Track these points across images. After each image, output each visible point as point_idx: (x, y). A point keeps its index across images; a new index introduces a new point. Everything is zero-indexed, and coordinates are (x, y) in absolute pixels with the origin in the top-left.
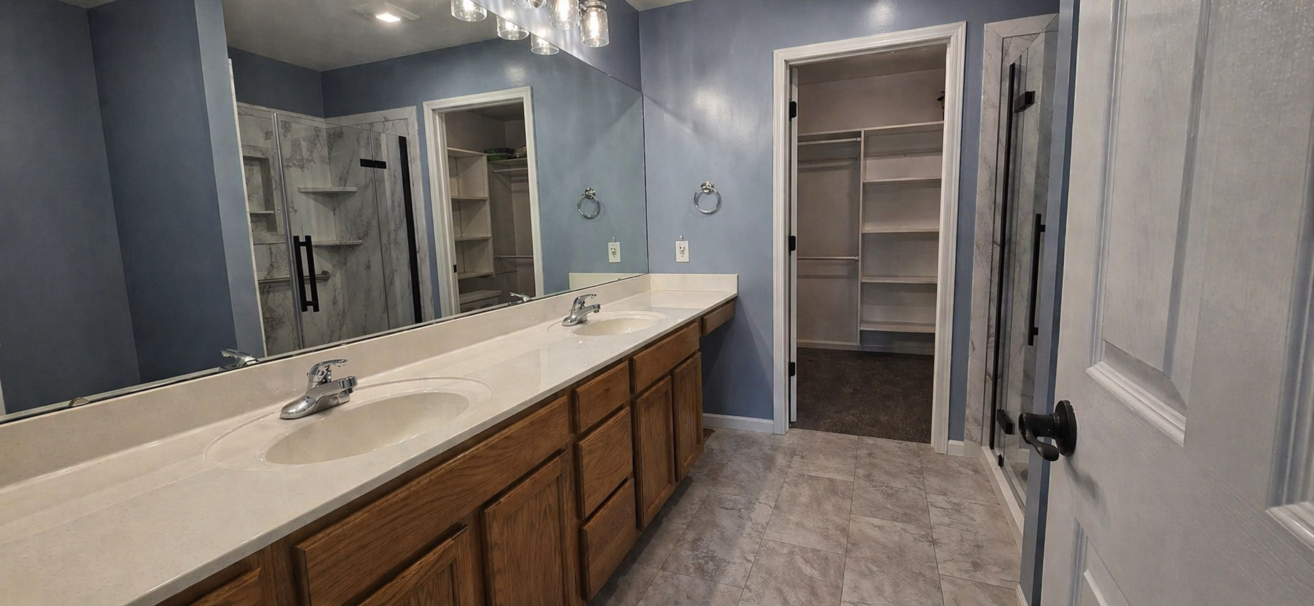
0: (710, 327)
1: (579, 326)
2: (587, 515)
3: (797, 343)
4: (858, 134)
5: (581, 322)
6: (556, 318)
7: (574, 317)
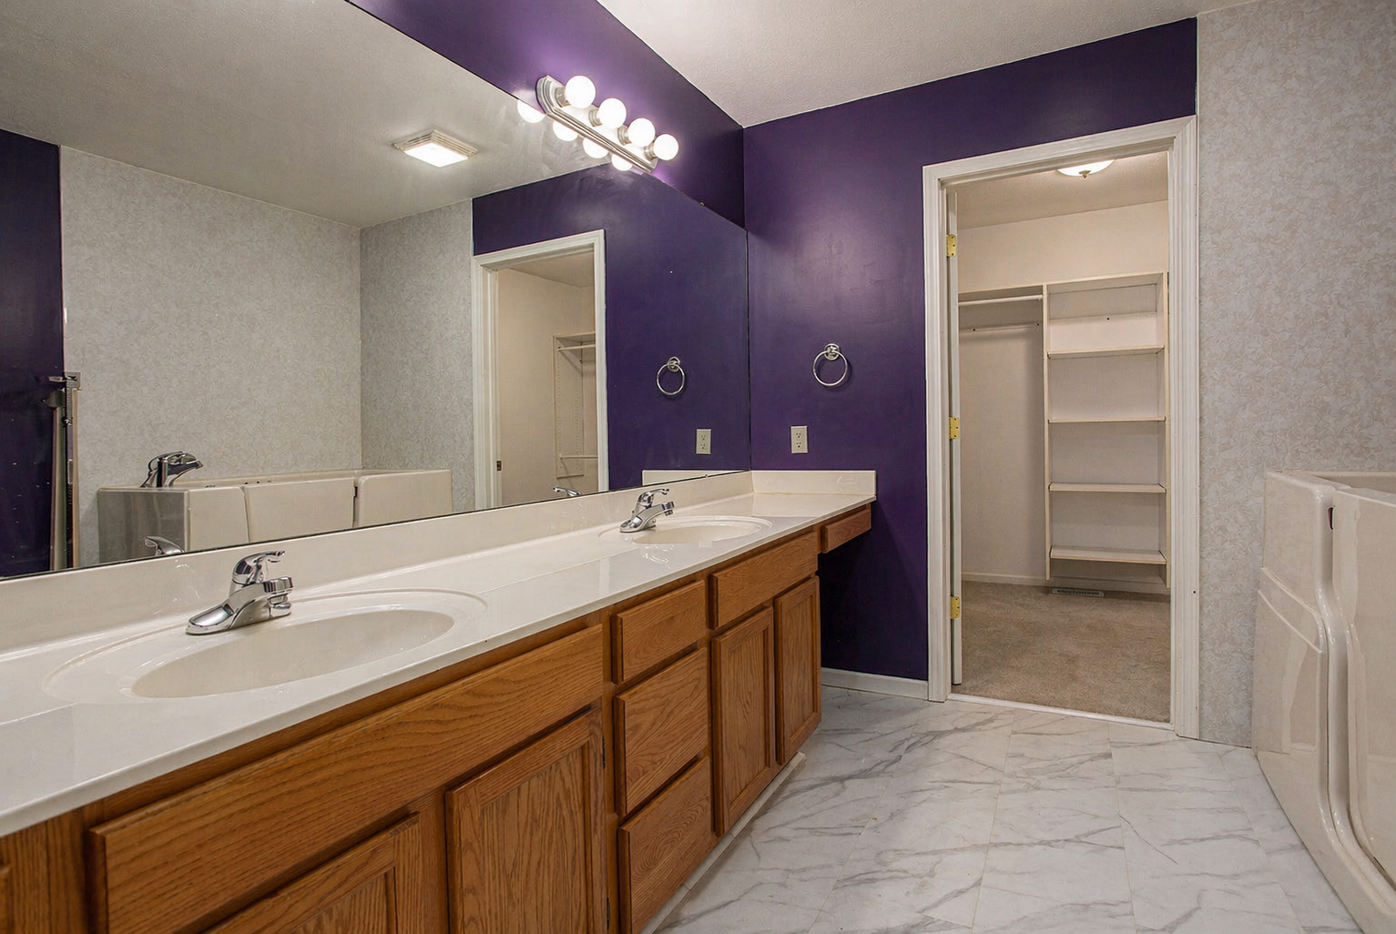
0: (833, 543)
1: (642, 534)
2: (631, 806)
3: (962, 575)
4: (1039, 290)
5: (647, 528)
6: (613, 521)
7: (636, 520)
